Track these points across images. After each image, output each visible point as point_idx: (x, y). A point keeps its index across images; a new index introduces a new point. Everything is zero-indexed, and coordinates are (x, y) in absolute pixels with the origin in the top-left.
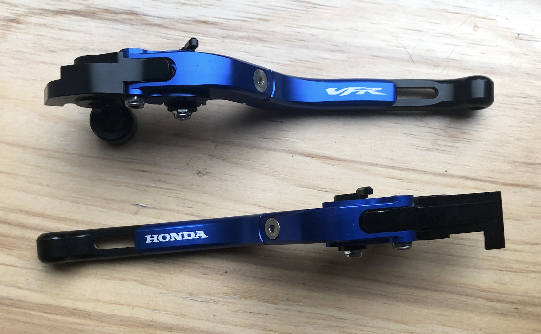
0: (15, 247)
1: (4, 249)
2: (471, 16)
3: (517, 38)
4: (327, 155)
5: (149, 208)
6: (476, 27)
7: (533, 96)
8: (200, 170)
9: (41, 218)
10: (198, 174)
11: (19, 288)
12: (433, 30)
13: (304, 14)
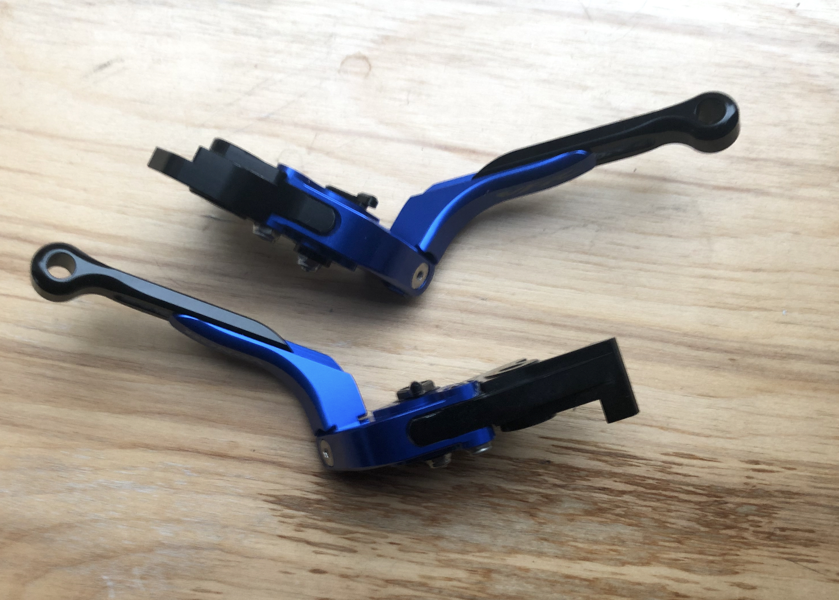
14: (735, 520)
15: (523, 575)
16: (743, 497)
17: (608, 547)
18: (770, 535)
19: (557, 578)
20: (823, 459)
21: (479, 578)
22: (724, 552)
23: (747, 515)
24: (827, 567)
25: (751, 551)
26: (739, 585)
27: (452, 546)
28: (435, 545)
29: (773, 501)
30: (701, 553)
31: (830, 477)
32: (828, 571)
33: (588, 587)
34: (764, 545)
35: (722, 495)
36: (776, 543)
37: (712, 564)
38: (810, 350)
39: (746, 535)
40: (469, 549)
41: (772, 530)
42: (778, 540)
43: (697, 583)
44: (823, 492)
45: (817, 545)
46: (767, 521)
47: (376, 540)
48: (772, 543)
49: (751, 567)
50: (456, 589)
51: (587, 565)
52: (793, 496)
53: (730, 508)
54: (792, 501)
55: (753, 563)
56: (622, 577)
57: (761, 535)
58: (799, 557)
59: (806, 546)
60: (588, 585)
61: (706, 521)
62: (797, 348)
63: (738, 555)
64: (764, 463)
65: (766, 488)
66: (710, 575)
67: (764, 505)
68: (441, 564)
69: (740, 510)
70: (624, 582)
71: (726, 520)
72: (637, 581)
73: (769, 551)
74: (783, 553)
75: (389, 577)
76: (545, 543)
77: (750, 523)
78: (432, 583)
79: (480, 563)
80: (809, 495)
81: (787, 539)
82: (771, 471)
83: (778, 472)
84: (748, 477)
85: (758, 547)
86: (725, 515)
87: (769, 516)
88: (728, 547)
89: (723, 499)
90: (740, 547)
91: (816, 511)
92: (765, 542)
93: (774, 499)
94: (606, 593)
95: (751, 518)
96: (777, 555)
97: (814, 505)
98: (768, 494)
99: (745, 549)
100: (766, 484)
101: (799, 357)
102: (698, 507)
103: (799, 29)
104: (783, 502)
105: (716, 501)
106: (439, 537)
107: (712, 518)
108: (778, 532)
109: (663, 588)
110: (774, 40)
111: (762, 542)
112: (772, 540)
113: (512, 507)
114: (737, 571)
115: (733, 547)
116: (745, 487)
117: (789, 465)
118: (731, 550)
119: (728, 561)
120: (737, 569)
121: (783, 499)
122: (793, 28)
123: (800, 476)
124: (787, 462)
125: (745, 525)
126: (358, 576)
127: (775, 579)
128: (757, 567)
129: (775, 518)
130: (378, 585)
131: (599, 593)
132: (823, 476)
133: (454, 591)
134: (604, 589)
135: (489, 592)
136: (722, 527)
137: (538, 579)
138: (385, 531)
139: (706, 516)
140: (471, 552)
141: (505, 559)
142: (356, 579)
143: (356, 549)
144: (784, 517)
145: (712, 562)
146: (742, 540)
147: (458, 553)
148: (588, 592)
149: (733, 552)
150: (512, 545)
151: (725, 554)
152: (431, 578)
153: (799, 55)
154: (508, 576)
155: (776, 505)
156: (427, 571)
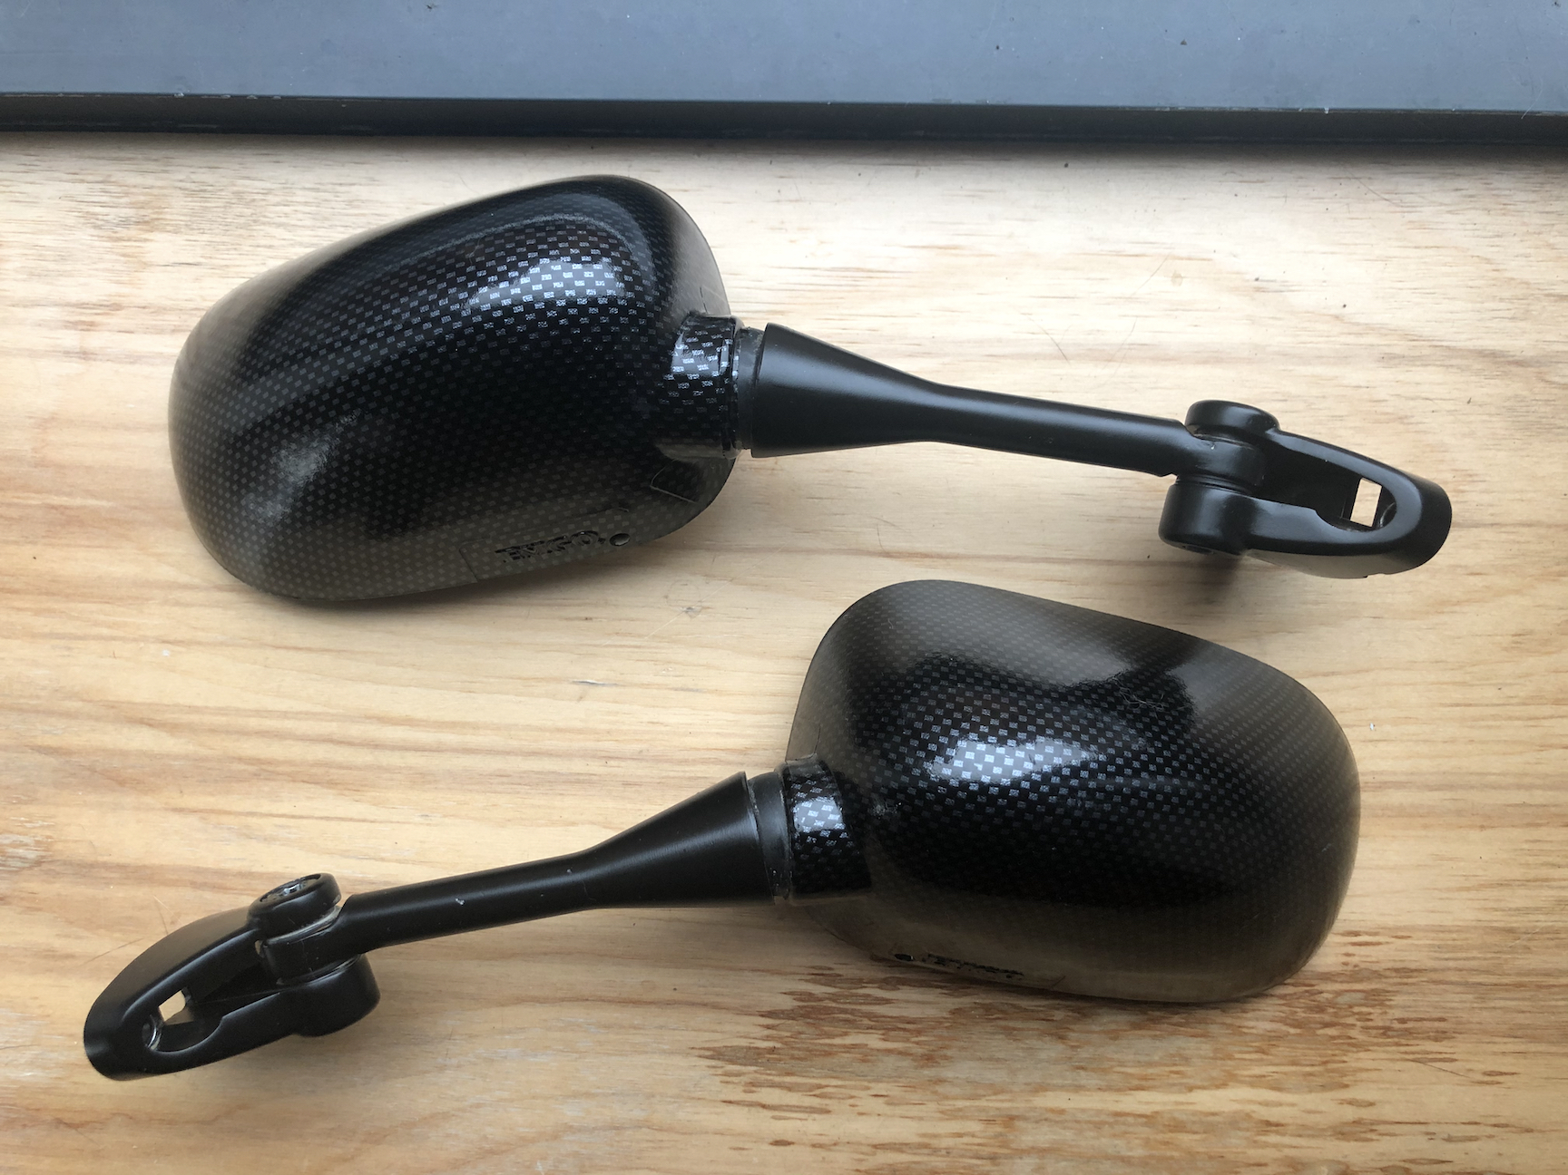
0: (366, 785)
1: (346, 792)
2: (1167, 258)
3: (1258, 290)
4: (923, 550)
5: (603, 685)
6: (1177, 277)
7: (1299, 396)
8: (689, 604)
9: (408, 727)
10: (687, 612)
11: (383, 860)
12: (1095, 293)
13: (850, 292)
14: (1335, 1015)
15: (1057, 1119)
16: (1341, 982)
17: (1167, 1069)
18: (1386, 1031)
19: (1103, 1118)
20: (1448, 921)
21: (998, 1129)
22: (1325, 1059)
23: (1351, 1007)
24: (1469, 1066)
25: (1362, 1055)
26: (1351, 1103)
27: (956, 1091)
28: (935, 1093)
29: (1385, 983)
30: (1294, 1063)
31: (1459, 943)
32: (1470, 1070)
33: (1145, 1124)
34: (1378, 1045)
35: (1313, 982)
36: (1396, 1040)
37: (1312, 1077)
38: (1412, 774)
39: (1353, 1033)
40: (981, 1092)
41: (1388, 1024)
42: (1398, 1036)
43: (1293, 1105)
44: (1451, 964)
45: (1454, 1037)
46: (1380, 1011)
47: (854, 1093)
48: (1389, 1040)
49: (1364, 1075)
50: (969, 1147)
51: (1143, 1095)
52: (1410, 974)
53: (1327, 999)
54: (1410, 980)
55: (1367, 1070)
56: (1191, 1107)
57: (1374, 1032)
58: (1430, 1056)
59: (1436, 1040)
60: (1146, 1122)
61: (1297, 1020)
62: (1394, 773)
63: (1344, 1062)
64: (1367, 933)
65: (1375, 967)
66: (1311, 1092)
67: (1373, 990)
68: (946, 1117)
69: (1341, 1000)
70: (1194, 1113)
71: (1323, 1016)
72: (1213, 1110)
73: (1387, 1052)
74: (1406, 1053)
75: (876, 1142)
76: (1082, 1073)
77: (1357, 1017)
78: (935, 1142)
79: (997, 1109)
80: (1435, 970)
81: (1411, 1033)
82: (1379, 944)
83: (1387, 943)
84: (1348, 955)
85: (1371, 1048)
86: (1320, 1009)
87: (1382, 1004)
88: (1330, 1052)
89: (1315, 988)
90: (1349, 1051)
91: (1446, 991)
92: (1381, 1040)
93: (1384, 980)
94: (1171, 1131)
95: (1356, 1009)
96: (1399, 1056)
97: (1443, 984)
98: (1378, 975)
99: (1353, 1052)
100: (1372, 962)
101: (1399, 785)
102: (1283, 1002)
103: (1351, 339)
104: (1400, 984)
105: (1307, 991)
106: (940, 1081)
107: (1304, 1015)
108: (1396, 1025)
109: (1248, 1116)
110: (1320, 358)
111: (1375, 1040)
112: (1389, 1037)
113: (1033, 1029)
114: (1346, 1083)
115: (1337, 1052)
116: (1345, 968)
117: (1400, 933)
118: (1333, 1055)
119: (1333, 1071)
120: (1346, 1080)
121: (1399, 980)
122: (1343, 339)
123: (1417, 945)
124: (1398, 928)
125: (1350, 1020)
126: (835, 1144)
127: (1399, 1089)
128: (1374, 1075)
129: (1390, 1007)
130: (863, 1153)
131: (1162, 1132)
132: (1450, 942)
133: (966, 1150)
134: (1169, 1126)
135: (1013, 1146)
136: (1319, 1026)
137: (1077, 1122)
138: (865, 1080)
139: (1296, 1012)
140: (985, 1096)
141: (1031, 1101)
142: (832, 1147)
143: (830, 1108)
144: (1403, 1004)
145: (1311, 1074)
146: (1350, 1041)
147: (969, 1099)
148: (1145, 1132)
149: (1337, 1058)
150: (1039, 1081)
151: (1325, 1063)
152: (935, 1136)
153: (1354, 375)
154: (1037, 1122)
155: (1390, 989)
156: (928, 1127)
